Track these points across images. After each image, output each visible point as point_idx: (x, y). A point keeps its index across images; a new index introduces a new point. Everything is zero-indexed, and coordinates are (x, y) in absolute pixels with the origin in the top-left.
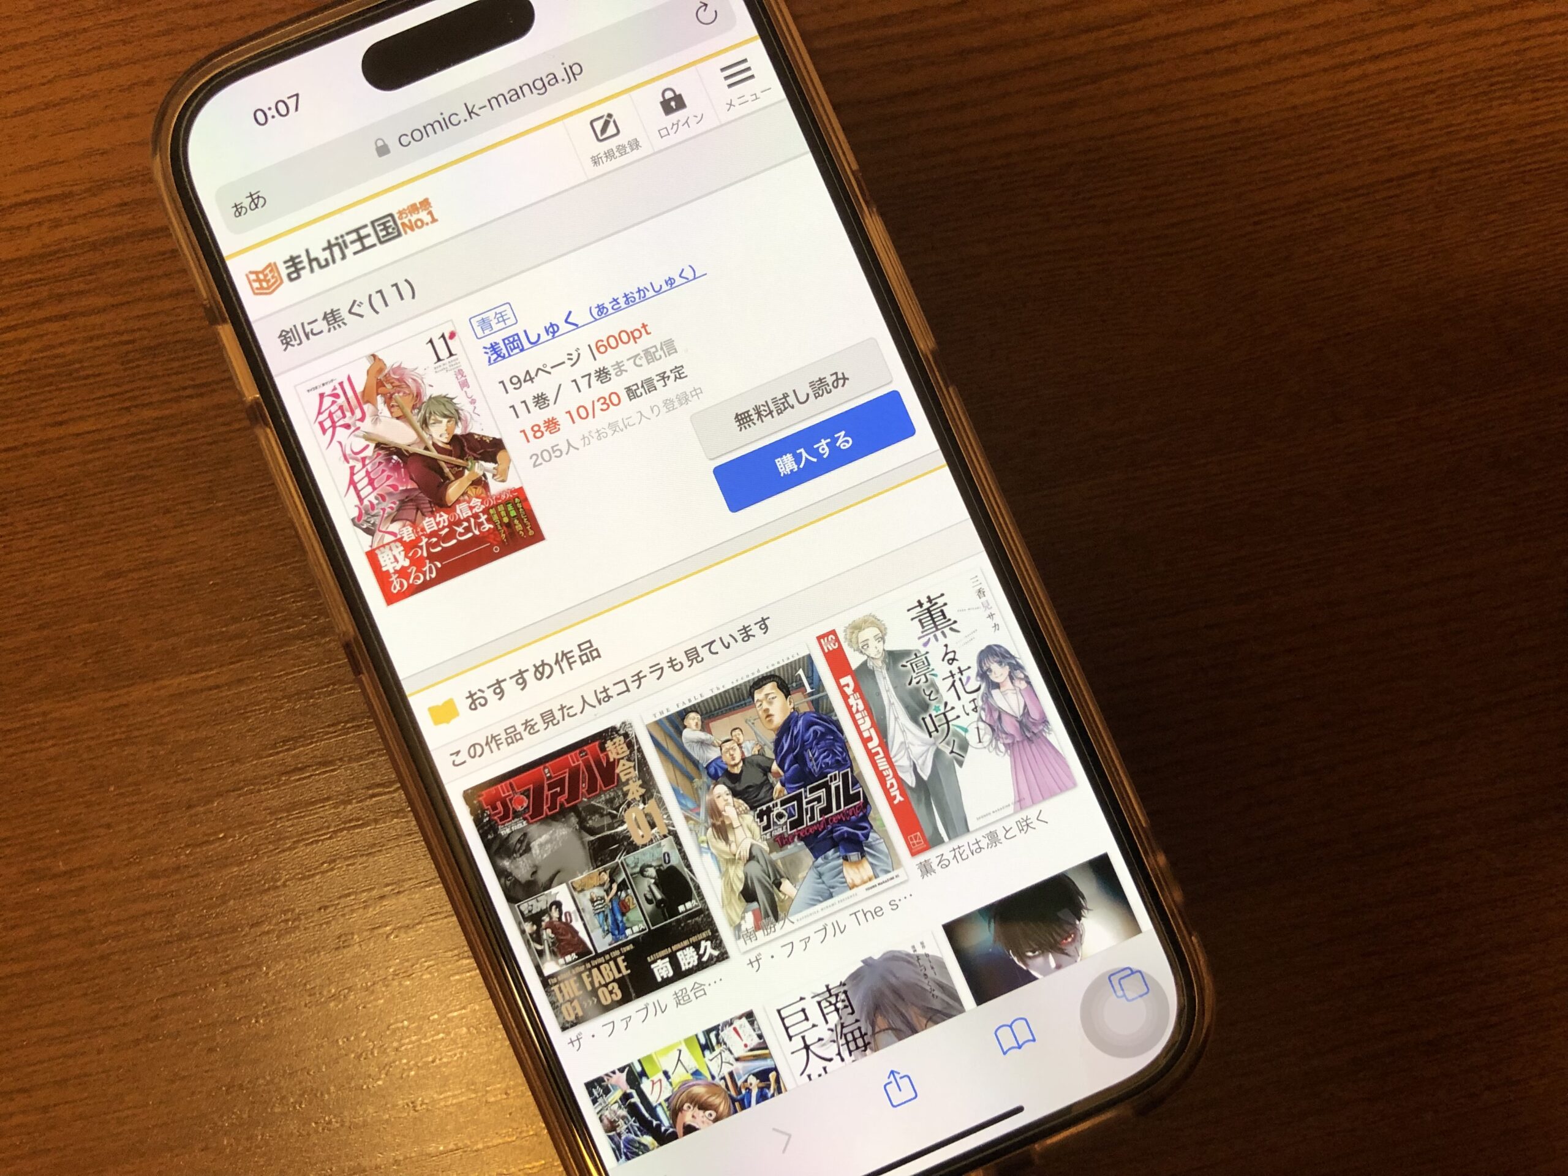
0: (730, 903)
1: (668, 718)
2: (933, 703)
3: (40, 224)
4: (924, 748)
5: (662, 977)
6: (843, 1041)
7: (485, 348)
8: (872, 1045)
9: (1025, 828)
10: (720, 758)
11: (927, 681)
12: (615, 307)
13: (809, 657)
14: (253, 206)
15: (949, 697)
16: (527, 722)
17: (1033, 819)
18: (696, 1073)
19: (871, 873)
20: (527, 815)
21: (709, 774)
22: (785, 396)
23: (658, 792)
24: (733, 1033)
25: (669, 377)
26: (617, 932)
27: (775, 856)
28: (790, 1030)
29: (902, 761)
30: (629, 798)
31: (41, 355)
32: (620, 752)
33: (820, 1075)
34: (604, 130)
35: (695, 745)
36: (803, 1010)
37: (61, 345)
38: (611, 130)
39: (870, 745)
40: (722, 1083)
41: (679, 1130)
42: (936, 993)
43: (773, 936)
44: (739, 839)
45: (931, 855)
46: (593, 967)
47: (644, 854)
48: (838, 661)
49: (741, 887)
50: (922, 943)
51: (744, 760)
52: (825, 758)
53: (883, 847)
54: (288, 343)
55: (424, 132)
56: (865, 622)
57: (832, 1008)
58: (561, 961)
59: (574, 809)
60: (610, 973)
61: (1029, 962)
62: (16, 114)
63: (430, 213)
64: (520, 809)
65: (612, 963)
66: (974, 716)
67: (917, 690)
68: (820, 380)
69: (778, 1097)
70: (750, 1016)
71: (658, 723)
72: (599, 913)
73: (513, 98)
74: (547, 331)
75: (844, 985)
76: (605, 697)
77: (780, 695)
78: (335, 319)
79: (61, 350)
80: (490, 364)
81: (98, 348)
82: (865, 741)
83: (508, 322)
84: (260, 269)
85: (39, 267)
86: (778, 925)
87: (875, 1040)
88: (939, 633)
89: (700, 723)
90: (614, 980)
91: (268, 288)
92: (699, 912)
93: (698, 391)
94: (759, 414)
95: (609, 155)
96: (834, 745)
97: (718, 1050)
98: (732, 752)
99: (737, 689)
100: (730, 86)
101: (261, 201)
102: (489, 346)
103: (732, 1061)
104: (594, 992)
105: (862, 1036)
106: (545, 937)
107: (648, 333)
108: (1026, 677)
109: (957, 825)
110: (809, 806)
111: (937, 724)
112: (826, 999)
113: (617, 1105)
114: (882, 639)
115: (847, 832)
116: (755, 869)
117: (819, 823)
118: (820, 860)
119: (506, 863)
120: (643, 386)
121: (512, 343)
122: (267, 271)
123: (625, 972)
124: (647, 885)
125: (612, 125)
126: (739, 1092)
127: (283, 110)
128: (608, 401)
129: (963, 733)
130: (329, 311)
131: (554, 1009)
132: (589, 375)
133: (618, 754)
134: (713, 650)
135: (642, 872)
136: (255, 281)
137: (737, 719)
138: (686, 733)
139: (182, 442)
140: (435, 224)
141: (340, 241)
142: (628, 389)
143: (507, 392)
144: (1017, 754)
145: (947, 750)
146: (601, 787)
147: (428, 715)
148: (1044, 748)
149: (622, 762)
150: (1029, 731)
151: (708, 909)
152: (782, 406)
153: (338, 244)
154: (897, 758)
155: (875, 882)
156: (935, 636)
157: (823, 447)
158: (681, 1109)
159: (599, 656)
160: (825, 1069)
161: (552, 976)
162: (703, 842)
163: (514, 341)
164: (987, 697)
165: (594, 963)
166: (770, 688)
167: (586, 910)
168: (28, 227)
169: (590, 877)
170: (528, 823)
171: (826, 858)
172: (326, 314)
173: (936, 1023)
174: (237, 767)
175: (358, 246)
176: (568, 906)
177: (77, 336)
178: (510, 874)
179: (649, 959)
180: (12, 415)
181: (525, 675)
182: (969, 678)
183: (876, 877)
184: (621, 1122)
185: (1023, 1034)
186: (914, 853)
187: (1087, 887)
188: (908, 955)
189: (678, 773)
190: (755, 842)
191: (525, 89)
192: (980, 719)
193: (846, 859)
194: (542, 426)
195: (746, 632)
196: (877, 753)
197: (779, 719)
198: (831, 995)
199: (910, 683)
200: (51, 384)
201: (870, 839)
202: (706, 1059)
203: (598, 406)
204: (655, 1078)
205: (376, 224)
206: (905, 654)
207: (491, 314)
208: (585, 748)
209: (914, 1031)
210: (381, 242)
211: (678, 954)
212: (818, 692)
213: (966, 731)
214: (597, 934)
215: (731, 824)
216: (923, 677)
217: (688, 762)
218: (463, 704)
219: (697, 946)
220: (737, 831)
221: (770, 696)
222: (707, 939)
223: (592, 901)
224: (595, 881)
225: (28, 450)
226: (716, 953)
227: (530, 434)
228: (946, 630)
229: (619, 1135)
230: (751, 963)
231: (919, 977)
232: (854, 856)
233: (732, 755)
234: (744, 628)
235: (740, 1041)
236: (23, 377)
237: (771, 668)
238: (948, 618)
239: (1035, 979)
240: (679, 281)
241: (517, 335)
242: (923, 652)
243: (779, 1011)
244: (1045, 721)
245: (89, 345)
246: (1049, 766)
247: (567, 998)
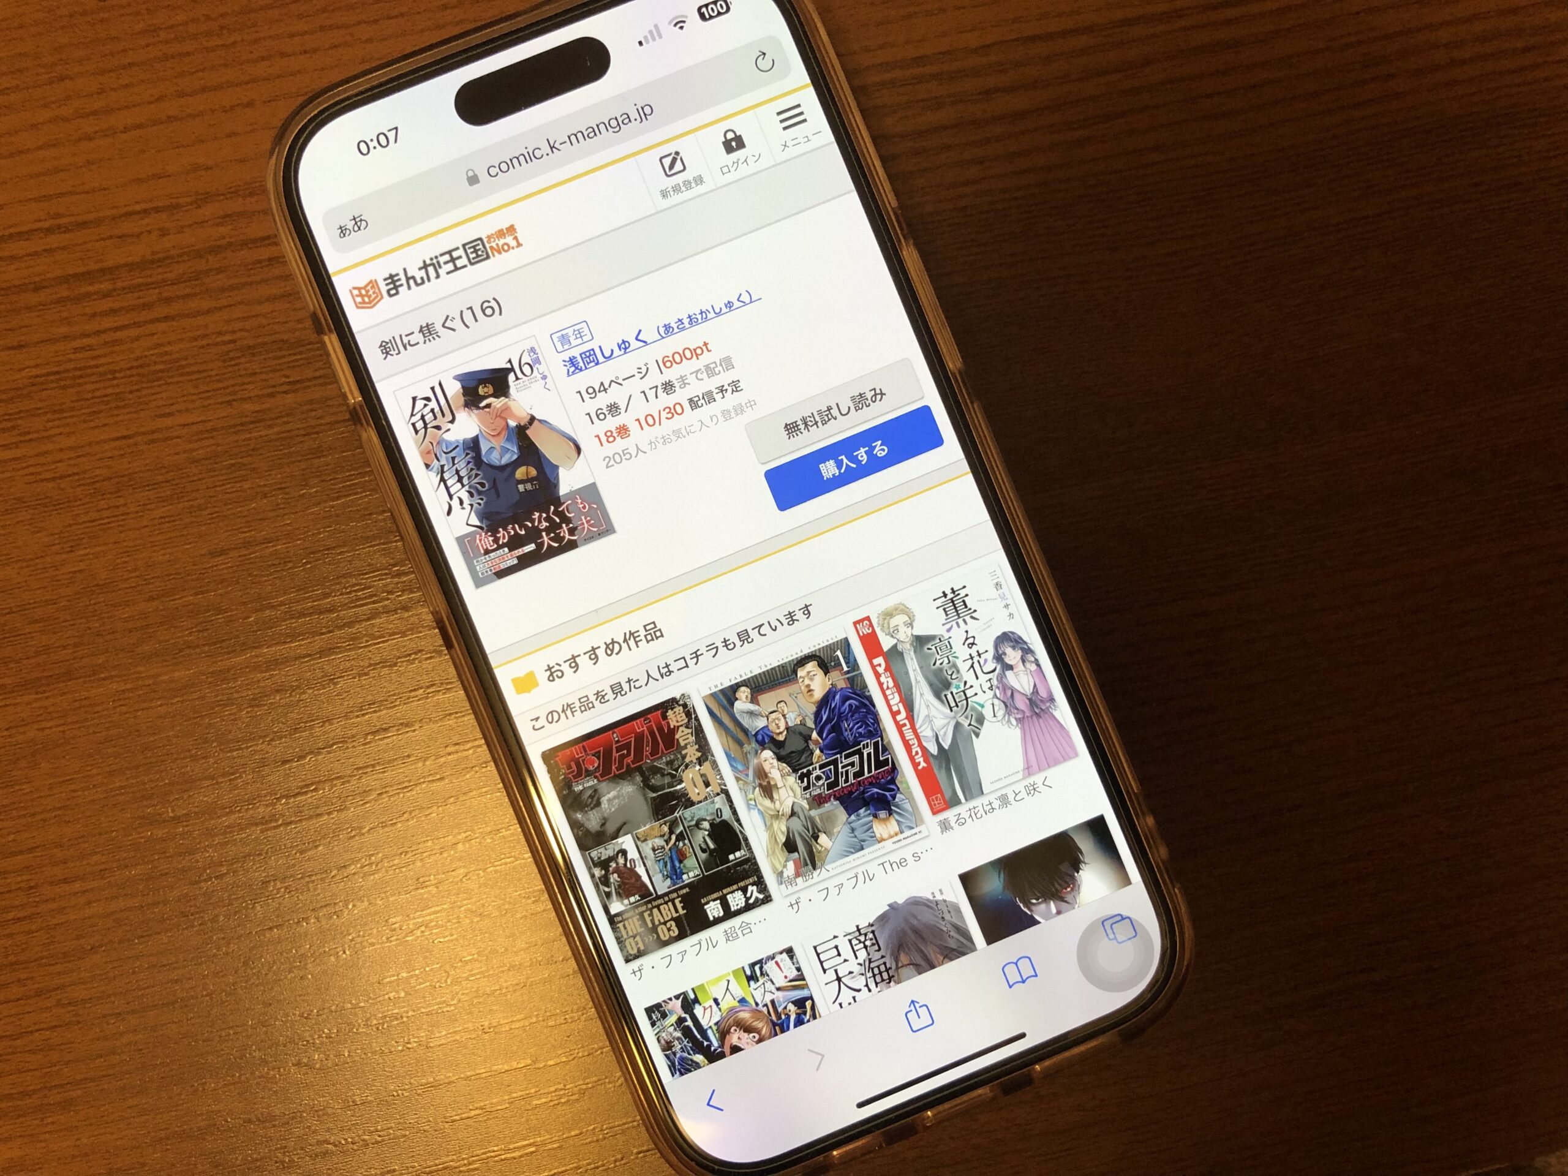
0: (774, 852)
1: (722, 691)
2: (955, 682)
3: (149, 232)
4: (946, 721)
5: (714, 917)
6: (870, 974)
7: (564, 361)
8: (896, 978)
9: (1032, 792)
10: (767, 727)
11: (949, 662)
12: (680, 327)
13: (846, 639)
14: (356, 228)
15: (969, 677)
16: (598, 692)
17: (1040, 784)
18: (742, 1001)
19: (897, 829)
20: (597, 774)
21: (757, 741)
22: (829, 409)
23: (713, 755)
24: (775, 965)
25: (726, 390)
26: (675, 877)
27: (813, 813)
28: (824, 964)
29: (926, 732)
30: (687, 760)
31: (151, 352)
32: (680, 720)
33: (850, 1004)
34: (672, 166)
35: (745, 715)
36: (836, 947)
37: (169, 343)
38: (678, 166)
39: (899, 718)
40: (765, 1010)
41: (727, 1050)
42: (952, 933)
43: (810, 882)
44: (783, 798)
45: (950, 814)
46: (653, 907)
47: (699, 809)
48: (871, 643)
49: (784, 840)
50: (940, 890)
51: (787, 728)
52: (858, 728)
53: (908, 806)
54: (387, 353)
55: (510, 164)
56: (896, 609)
57: (862, 945)
58: (626, 902)
59: (639, 769)
60: (669, 913)
61: (1033, 908)
62: (126, 130)
63: (516, 238)
64: (591, 768)
65: (670, 904)
66: (990, 694)
67: (941, 670)
68: (860, 395)
69: (812, 1023)
70: (790, 951)
71: (713, 695)
72: (659, 861)
73: (591, 135)
74: (620, 347)
75: (872, 925)
76: (667, 671)
77: (820, 673)
78: (430, 332)
79: (168, 348)
80: (569, 375)
81: (202, 347)
82: (894, 714)
83: (585, 339)
84: (362, 285)
85: (149, 272)
86: (816, 873)
87: (898, 974)
88: (960, 621)
89: (749, 696)
90: (672, 919)
91: (370, 302)
92: (747, 861)
93: (752, 403)
94: (806, 425)
95: (676, 189)
96: (866, 717)
97: (761, 981)
98: (777, 722)
99: (783, 667)
100: (785, 128)
101: (364, 223)
102: (568, 359)
103: (774, 990)
104: (654, 929)
105: (887, 970)
106: (612, 880)
107: (709, 351)
108: (1036, 660)
109: (973, 789)
110: (844, 770)
111: (957, 700)
112: (856, 938)
113: (673, 1028)
114: (911, 625)
115: (877, 793)
116: (797, 825)
117: (852, 784)
118: (853, 817)
119: (579, 816)
120: (703, 398)
121: (589, 357)
122: (369, 288)
123: (682, 912)
124: (701, 836)
125: (679, 162)
126: (779, 1017)
127: (384, 142)
128: (673, 411)
129: (980, 708)
130: (425, 325)
131: (618, 943)
132: (657, 387)
133: (678, 722)
134: (762, 632)
135: (697, 825)
136: (357, 296)
137: (782, 693)
138: (738, 705)
139: (278, 433)
140: (521, 248)
141: (435, 261)
142: (691, 400)
143: (583, 401)
144: (1026, 727)
145: (966, 723)
146: (662, 752)
147: (511, 684)
148: (1051, 723)
149: (681, 729)
150: (1037, 707)
151: (755, 858)
152: (826, 418)
153: (433, 264)
154: (922, 729)
155: (901, 836)
156: (957, 623)
157: (862, 454)
158: (728, 1032)
159: (662, 636)
160: (854, 998)
161: (617, 915)
162: (751, 800)
163: (590, 355)
164: (1001, 678)
165: (655, 903)
166: (811, 666)
167: (648, 857)
168: (139, 235)
169: (652, 829)
170: (598, 780)
171: (858, 815)
172: (421, 327)
173: (951, 960)
174: (327, 727)
175: (450, 266)
176: (633, 854)
177: (184, 336)
178: (582, 825)
179: (703, 901)
180: (124, 407)
181: (597, 651)
182: (986, 661)
183: (902, 832)
184: (676, 1043)
185: (1027, 971)
186: (935, 812)
187: (1085, 844)
188: (928, 900)
189: (730, 739)
190: (796, 801)
191: (602, 127)
192: (995, 696)
193: (875, 816)
194: (614, 432)
195: (791, 617)
196: (905, 725)
197: (818, 694)
198: (860, 934)
199: (934, 664)
200: (159, 379)
201: (897, 800)
202: (751, 988)
203: (664, 415)
204: (707, 1005)
205: (467, 247)
206: (930, 638)
207: (570, 331)
208: (649, 716)
209: (933, 967)
210: (472, 264)
211: (728, 897)
212: (854, 670)
213: (983, 706)
214: (658, 878)
215: (776, 785)
216: (946, 659)
217: (738, 730)
218: (542, 676)
219: (744, 890)
220: (780, 790)
221: (812, 674)
222: (753, 884)
223: (654, 850)
224: (656, 832)
225: (139, 439)
226: (761, 896)
227: (604, 439)
228: (968, 618)
229: (674, 1054)
230: (792, 905)
231: (937, 920)
232: (883, 814)
233: (777, 725)
234: (790, 613)
235: (780, 973)
236: (135, 372)
237: (813, 649)
238: (969, 607)
239: (1039, 923)
240: (737, 304)
241: (593, 350)
242: (946, 637)
243: (815, 948)
244: (1052, 699)
245: (195, 344)
246: (1055, 738)
247: (631, 934)
